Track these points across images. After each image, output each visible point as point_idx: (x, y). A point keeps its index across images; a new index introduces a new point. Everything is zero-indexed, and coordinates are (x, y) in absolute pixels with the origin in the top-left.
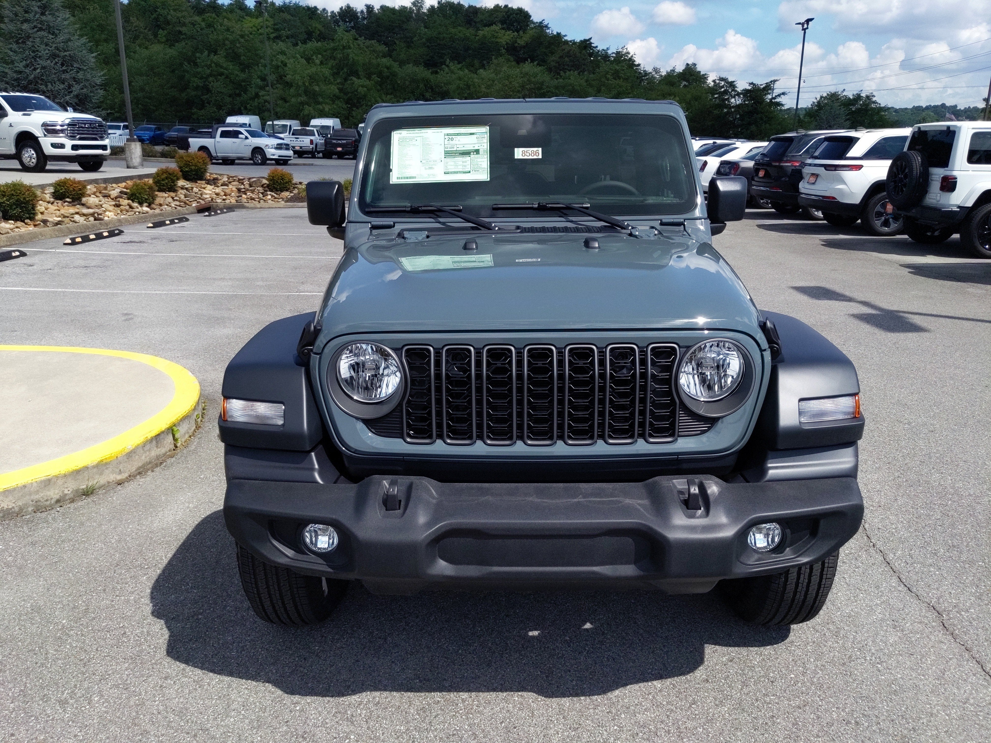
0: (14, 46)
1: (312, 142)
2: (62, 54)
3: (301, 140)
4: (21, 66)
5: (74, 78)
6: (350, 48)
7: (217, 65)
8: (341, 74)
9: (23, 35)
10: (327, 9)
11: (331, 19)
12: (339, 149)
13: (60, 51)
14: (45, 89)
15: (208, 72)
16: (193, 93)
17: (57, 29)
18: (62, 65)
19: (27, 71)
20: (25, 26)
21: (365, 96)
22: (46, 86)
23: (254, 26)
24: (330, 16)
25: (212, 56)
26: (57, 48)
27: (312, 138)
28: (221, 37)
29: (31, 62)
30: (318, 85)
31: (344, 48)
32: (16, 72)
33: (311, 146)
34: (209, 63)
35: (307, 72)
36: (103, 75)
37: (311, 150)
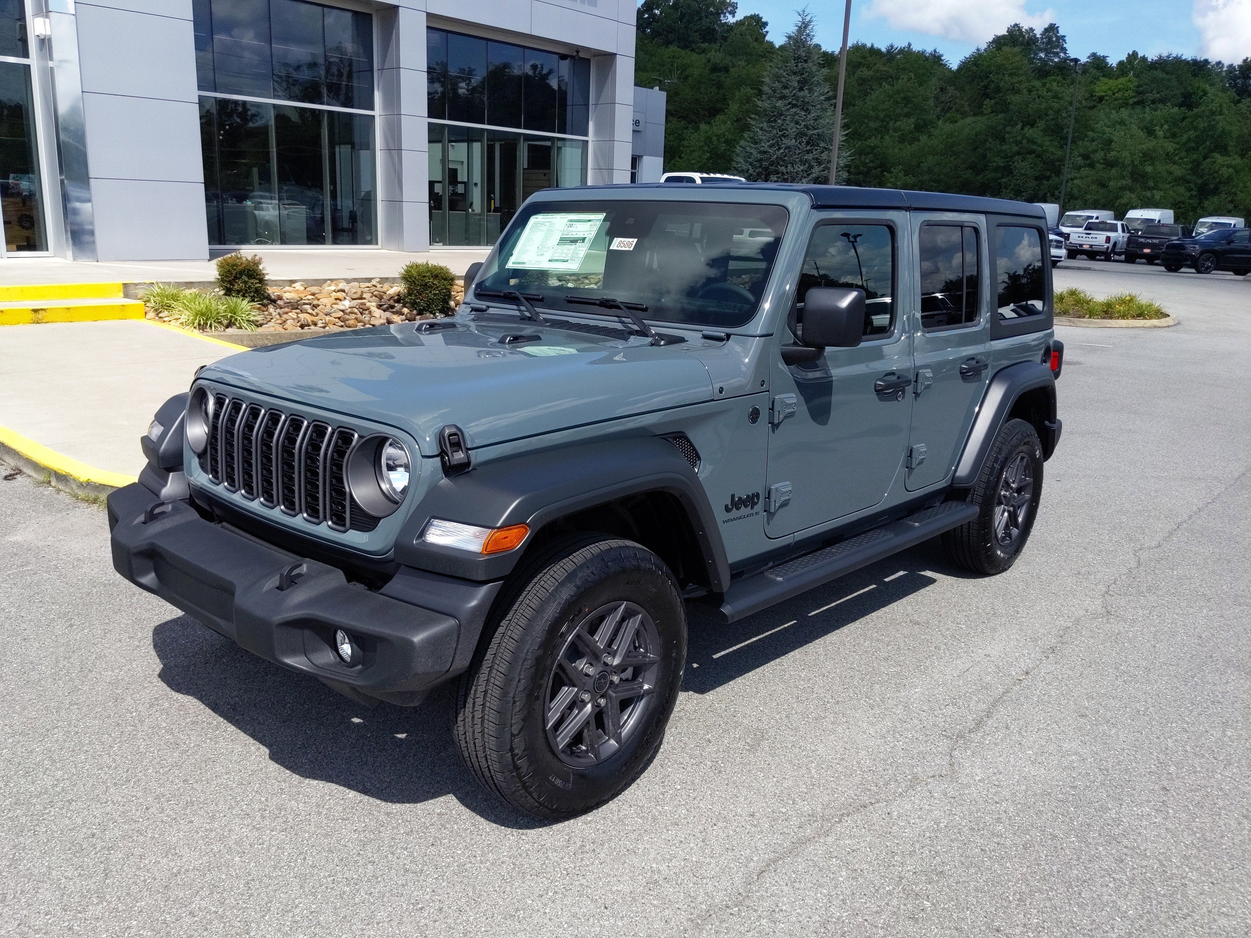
0: (765, 125)
1: (1108, 239)
2: (811, 132)
3: (1094, 236)
4: (765, 146)
5: (817, 159)
6: (1221, 113)
7: (1031, 141)
8: (1200, 149)
9: (776, 113)
10: (1223, 62)
11: (1227, 74)
12: (1147, 251)
13: (810, 129)
14: (785, 171)
15: (1015, 149)
16: (993, 175)
17: (812, 106)
18: (808, 143)
19: (770, 151)
20: (779, 104)
21: (1230, 179)
22: (786, 167)
23: (1109, 89)
24: (1226, 71)
25: (1026, 129)
26: (806, 126)
27: (1112, 234)
28: (1043, 106)
29: (777, 142)
30: (1153, 164)
31: (1213, 113)
32: (760, 152)
33: (1106, 245)
34: (1019, 138)
35: (1140, 147)
36: (850, 156)
37: (1105, 250)
